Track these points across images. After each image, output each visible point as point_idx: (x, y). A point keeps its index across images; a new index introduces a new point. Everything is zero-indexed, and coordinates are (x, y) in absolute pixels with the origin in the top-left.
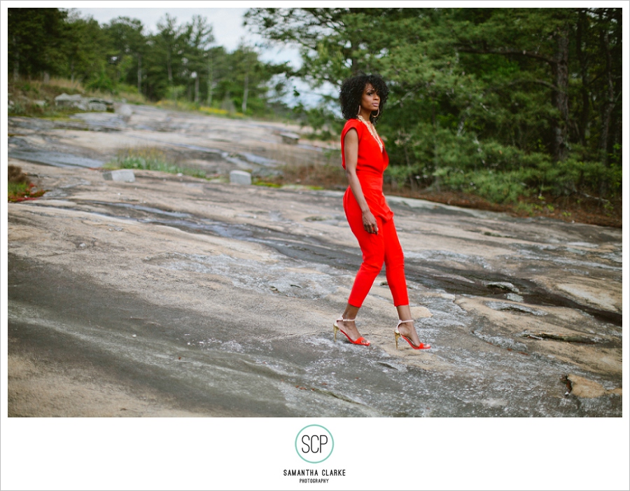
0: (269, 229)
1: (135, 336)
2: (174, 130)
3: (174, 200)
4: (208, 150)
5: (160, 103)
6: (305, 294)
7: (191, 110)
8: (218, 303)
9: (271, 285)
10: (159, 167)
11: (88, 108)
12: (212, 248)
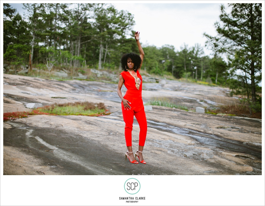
0: (197, 131)
1: (111, 170)
2: (181, 90)
3: (161, 118)
4: (191, 99)
5: (180, 79)
6: (198, 158)
7: (193, 82)
8: (156, 159)
9: (185, 153)
10: (166, 105)
11: (148, 81)
12: (166, 137)
